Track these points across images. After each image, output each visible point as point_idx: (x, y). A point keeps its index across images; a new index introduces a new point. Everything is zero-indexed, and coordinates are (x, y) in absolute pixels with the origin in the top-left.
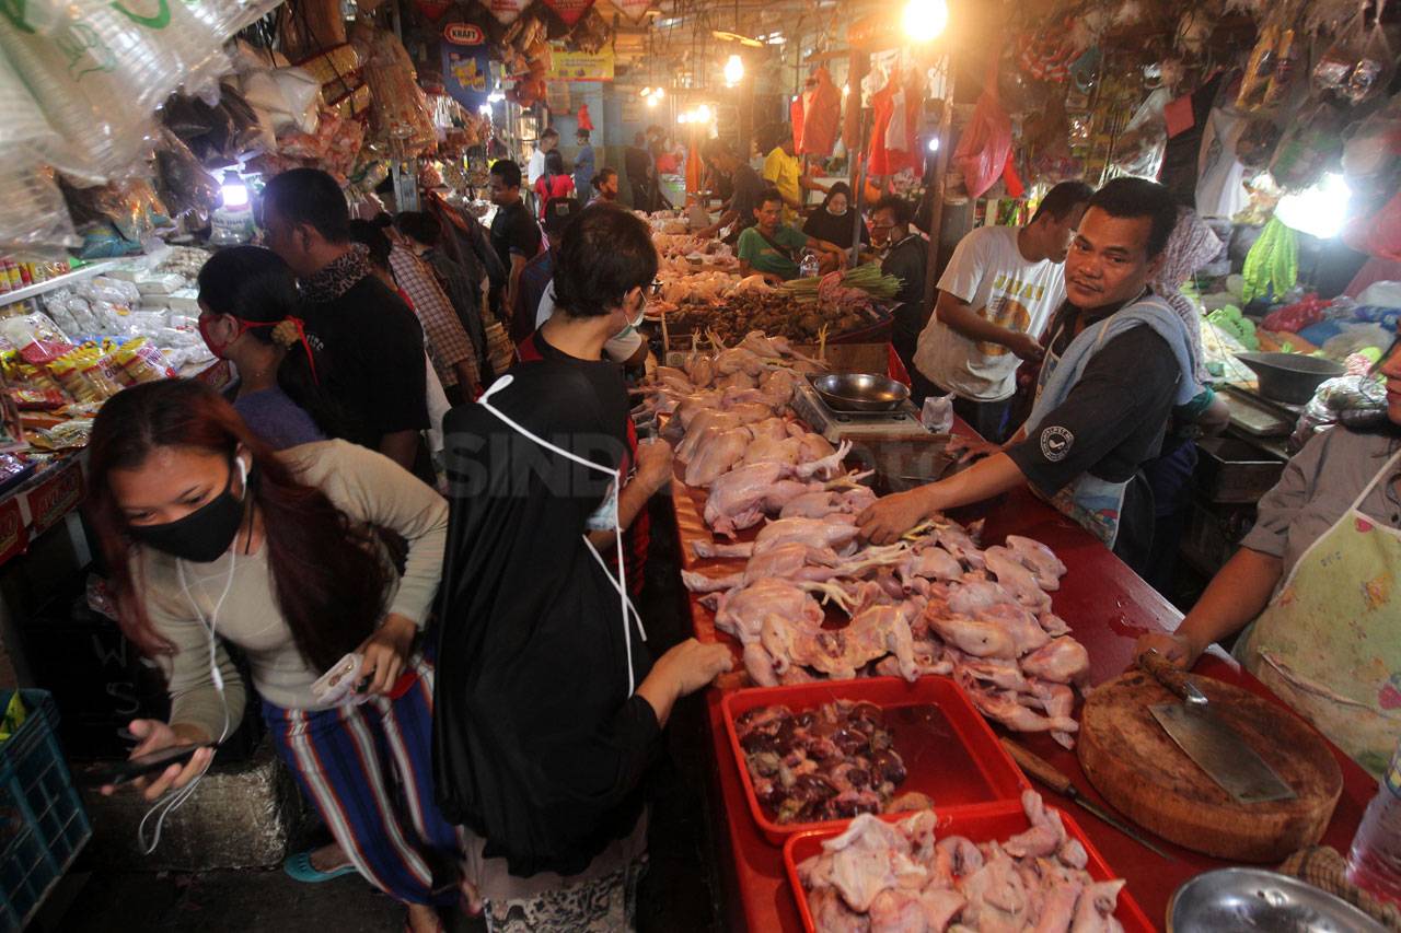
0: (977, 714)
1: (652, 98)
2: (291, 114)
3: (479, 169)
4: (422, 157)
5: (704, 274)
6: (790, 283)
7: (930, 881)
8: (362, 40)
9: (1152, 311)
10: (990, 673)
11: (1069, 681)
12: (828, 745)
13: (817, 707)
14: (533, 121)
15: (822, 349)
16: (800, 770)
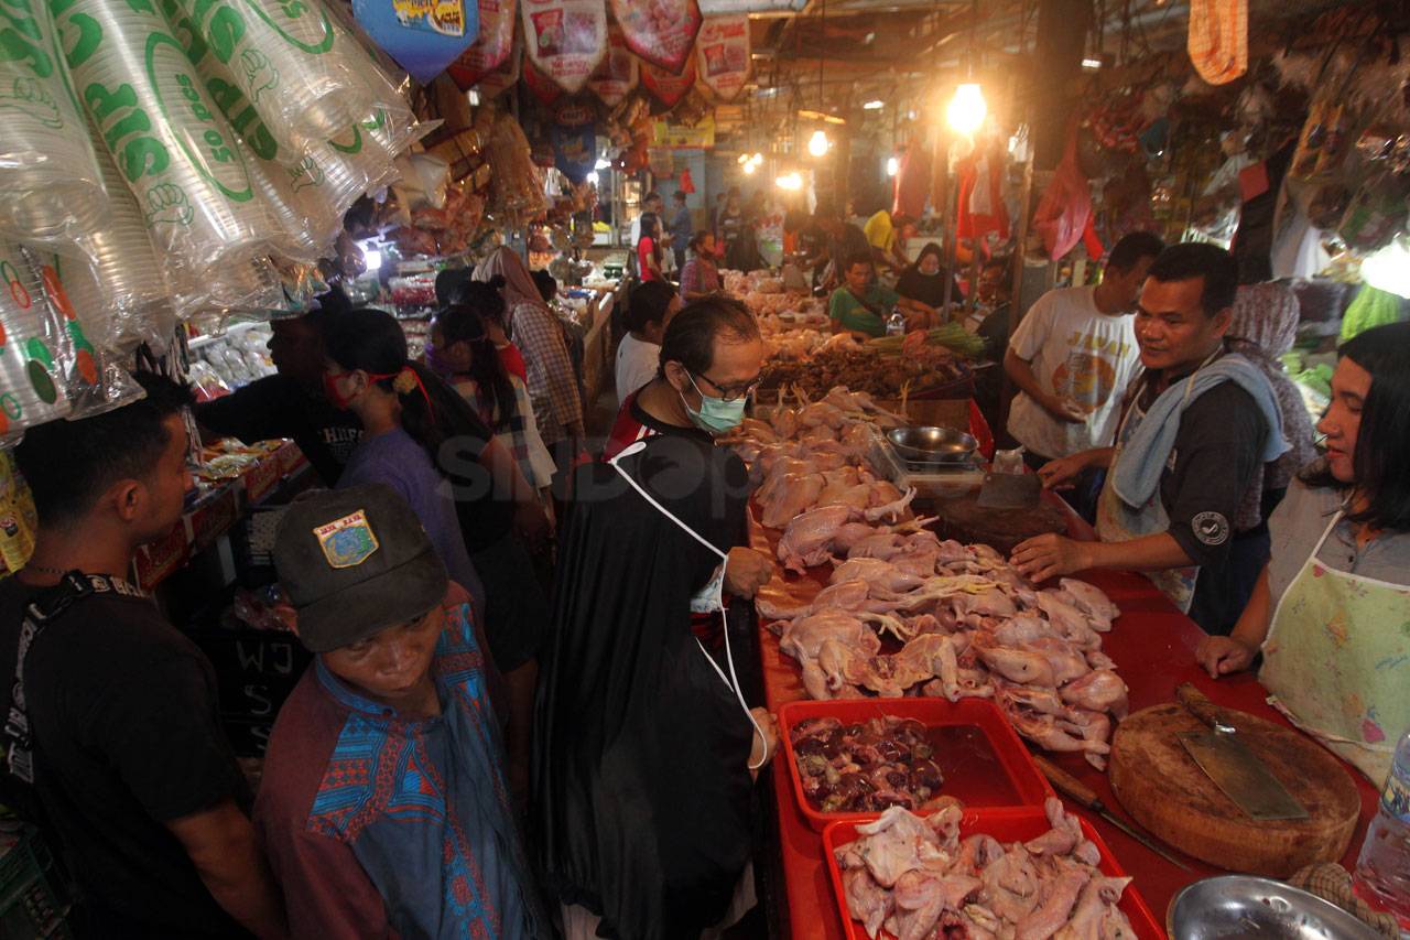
0: (1013, 733)
1: (750, 165)
2: (424, 192)
3: (584, 232)
4: (532, 223)
5: (794, 332)
6: (875, 341)
7: (952, 867)
8: (484, 121)
9: (1238, 367)
10: (1028, 697)
11: (1107, 709)
12: (871, 750)
13: (866, 720)
14: (637, 185)
15: (904, 405)
16: (845, 770)
